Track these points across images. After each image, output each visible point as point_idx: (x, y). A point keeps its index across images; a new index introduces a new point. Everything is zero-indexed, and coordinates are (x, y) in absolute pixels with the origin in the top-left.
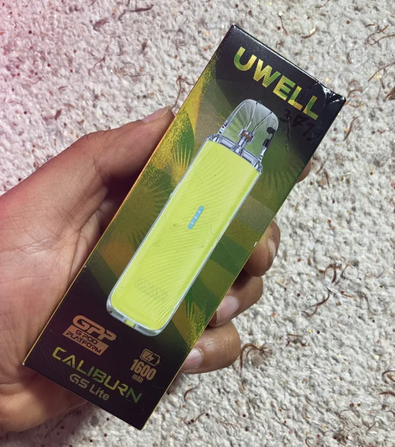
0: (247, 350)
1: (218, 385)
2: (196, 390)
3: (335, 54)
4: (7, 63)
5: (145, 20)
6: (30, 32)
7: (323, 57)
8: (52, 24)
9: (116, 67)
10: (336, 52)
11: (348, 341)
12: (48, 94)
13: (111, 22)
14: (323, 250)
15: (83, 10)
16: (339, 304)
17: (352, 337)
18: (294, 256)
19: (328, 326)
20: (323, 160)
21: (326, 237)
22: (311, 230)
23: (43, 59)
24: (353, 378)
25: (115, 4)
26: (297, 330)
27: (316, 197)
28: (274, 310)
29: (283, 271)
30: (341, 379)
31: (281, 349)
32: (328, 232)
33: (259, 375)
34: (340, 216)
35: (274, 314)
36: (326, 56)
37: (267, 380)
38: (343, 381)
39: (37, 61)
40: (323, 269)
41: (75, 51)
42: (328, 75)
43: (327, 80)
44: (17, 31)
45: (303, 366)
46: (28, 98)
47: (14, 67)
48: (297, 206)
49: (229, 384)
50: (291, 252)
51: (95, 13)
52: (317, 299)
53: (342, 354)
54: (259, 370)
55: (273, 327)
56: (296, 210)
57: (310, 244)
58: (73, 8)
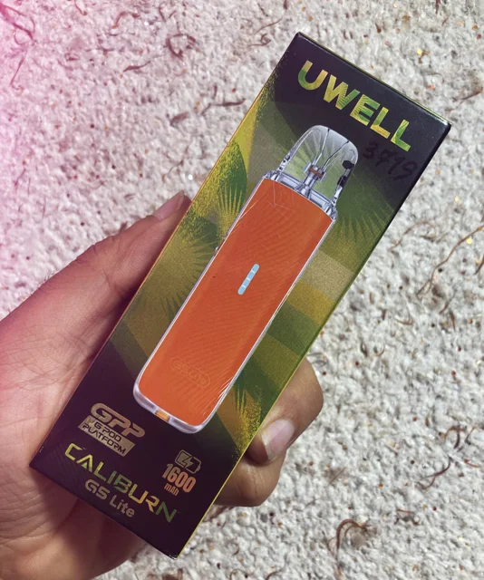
0: (346, 527)
1: (308, 568)
2: (280, 573)
3: (468, 168)
4: (62, 162)
5: (235, 117)
6: (92, 126)
7: (453, 171)
8: (119, 117)
9: (197, 173)
10: (469, 165)
11: (471, 521)
12: (111, 203)
13: (193, 118)
14: (444, 408)
15: (158, 101)
16: (462, 475)
17: (476, 516)
18: (408, 414)
19: (448, 501)
20: (448, 297)
21: (449, 392)
22: (431, 382)
23: (107, 159)
24: (477, 568)
25: (198, 95)
26: (409, 505)
27: (438, 342)
28: (381, 479)
29: (394, 431)
30: (461, 567)
31: (388, 528)
32: (451, 386)
33: (359, 559)
34: (467, 367)
35: (381, 485)
36: (456, 170)
37: (369, 565)
38: (463, 571)
39: (99, 161)
40: (444, 431)
41: (146, 151)
42: (458, 192)
43: (457, 199)
44: (77, 124)
45: (415, 549)
46: (87, 207)
47: (71, 168)
48: (415, 352)
49: (321, 568)
50: (405, 408)
51: (172, 105)
52: (434, 468)
53: (464, 537)
54: (360, 552)
55: (379, 500)
56: (414, 357)
57: (429, 400)
58: (146, 99)
